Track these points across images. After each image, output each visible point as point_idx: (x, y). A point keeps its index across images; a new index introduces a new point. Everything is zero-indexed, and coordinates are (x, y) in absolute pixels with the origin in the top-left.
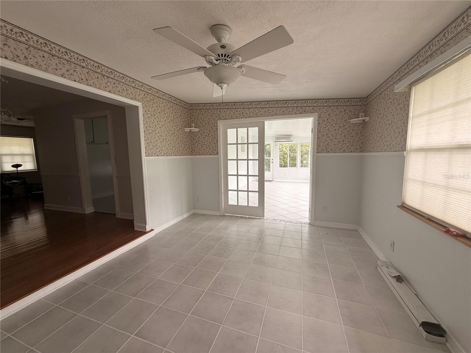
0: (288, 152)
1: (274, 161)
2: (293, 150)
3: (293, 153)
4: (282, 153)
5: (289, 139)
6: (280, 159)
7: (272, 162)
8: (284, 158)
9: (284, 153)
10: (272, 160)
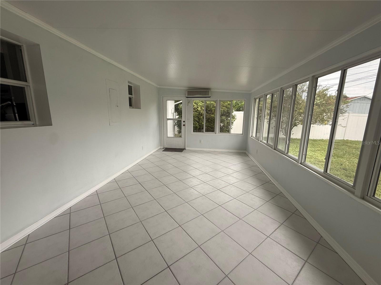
0: (204, 113)
1: (186, 123)
2: (209, 111)
3: (210, 114)
4: (197, 113)
5: (206, 95)
6: (194, 120)
7: (184, 125)
8: (199, 120)
9: (199, 114)
10: (184, 122)
